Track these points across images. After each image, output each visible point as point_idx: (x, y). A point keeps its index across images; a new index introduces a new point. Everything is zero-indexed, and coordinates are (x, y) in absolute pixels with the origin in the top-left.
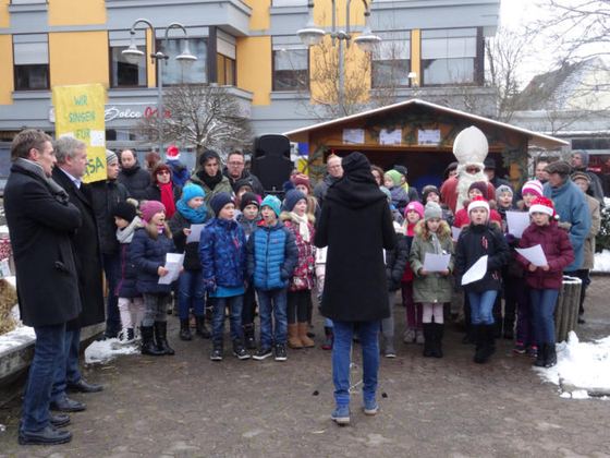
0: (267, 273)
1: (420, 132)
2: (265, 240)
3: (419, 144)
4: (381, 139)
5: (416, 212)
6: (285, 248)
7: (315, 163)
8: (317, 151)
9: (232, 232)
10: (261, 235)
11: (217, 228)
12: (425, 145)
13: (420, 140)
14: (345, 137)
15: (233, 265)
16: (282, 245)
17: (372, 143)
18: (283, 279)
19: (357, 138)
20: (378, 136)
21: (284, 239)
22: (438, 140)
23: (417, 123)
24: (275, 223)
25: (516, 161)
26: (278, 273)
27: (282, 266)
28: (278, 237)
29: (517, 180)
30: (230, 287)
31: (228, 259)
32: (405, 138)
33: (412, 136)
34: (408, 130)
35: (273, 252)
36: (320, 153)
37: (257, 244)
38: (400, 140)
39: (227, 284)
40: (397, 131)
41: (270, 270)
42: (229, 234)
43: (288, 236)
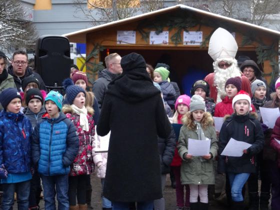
0: (49, 161)
1: (185, 34)
2: (49, 131)
3: (185, 44)
4: (151, 39)
5: (185, 105)
6: (67, 138)
7: (93, 61)
8: (93, 51)
9: (20, 124)
10: (45, 127)
11: (6, 120)
12: (189, 44)
13: (185, 40)
14: (118, 38)
15: (21, 154)
16: (64, 135)
17: (143, 43)
18: (65, 166)
19: (129, 39)
20: (148, 37)
21: (66, 130)
22: (201, 40)
23: (183, 25)
24: (58, 115)
25: (269, 58)
26: (60, 161)
27: (64, 154)
28: (61, 128)
29: (270, 75)
30: (19, 174)
31: (17, 148)
32: (171, 38)
33: (177, 37)
34: (174, 31)
35: (56, 142)
36: (97, 52)
37: (42, 135)
38: (167, 40)
39: (17, 172)
40: (164, 33)
41: (53, 158)
42: (17, 126)
43: (69, 127)
